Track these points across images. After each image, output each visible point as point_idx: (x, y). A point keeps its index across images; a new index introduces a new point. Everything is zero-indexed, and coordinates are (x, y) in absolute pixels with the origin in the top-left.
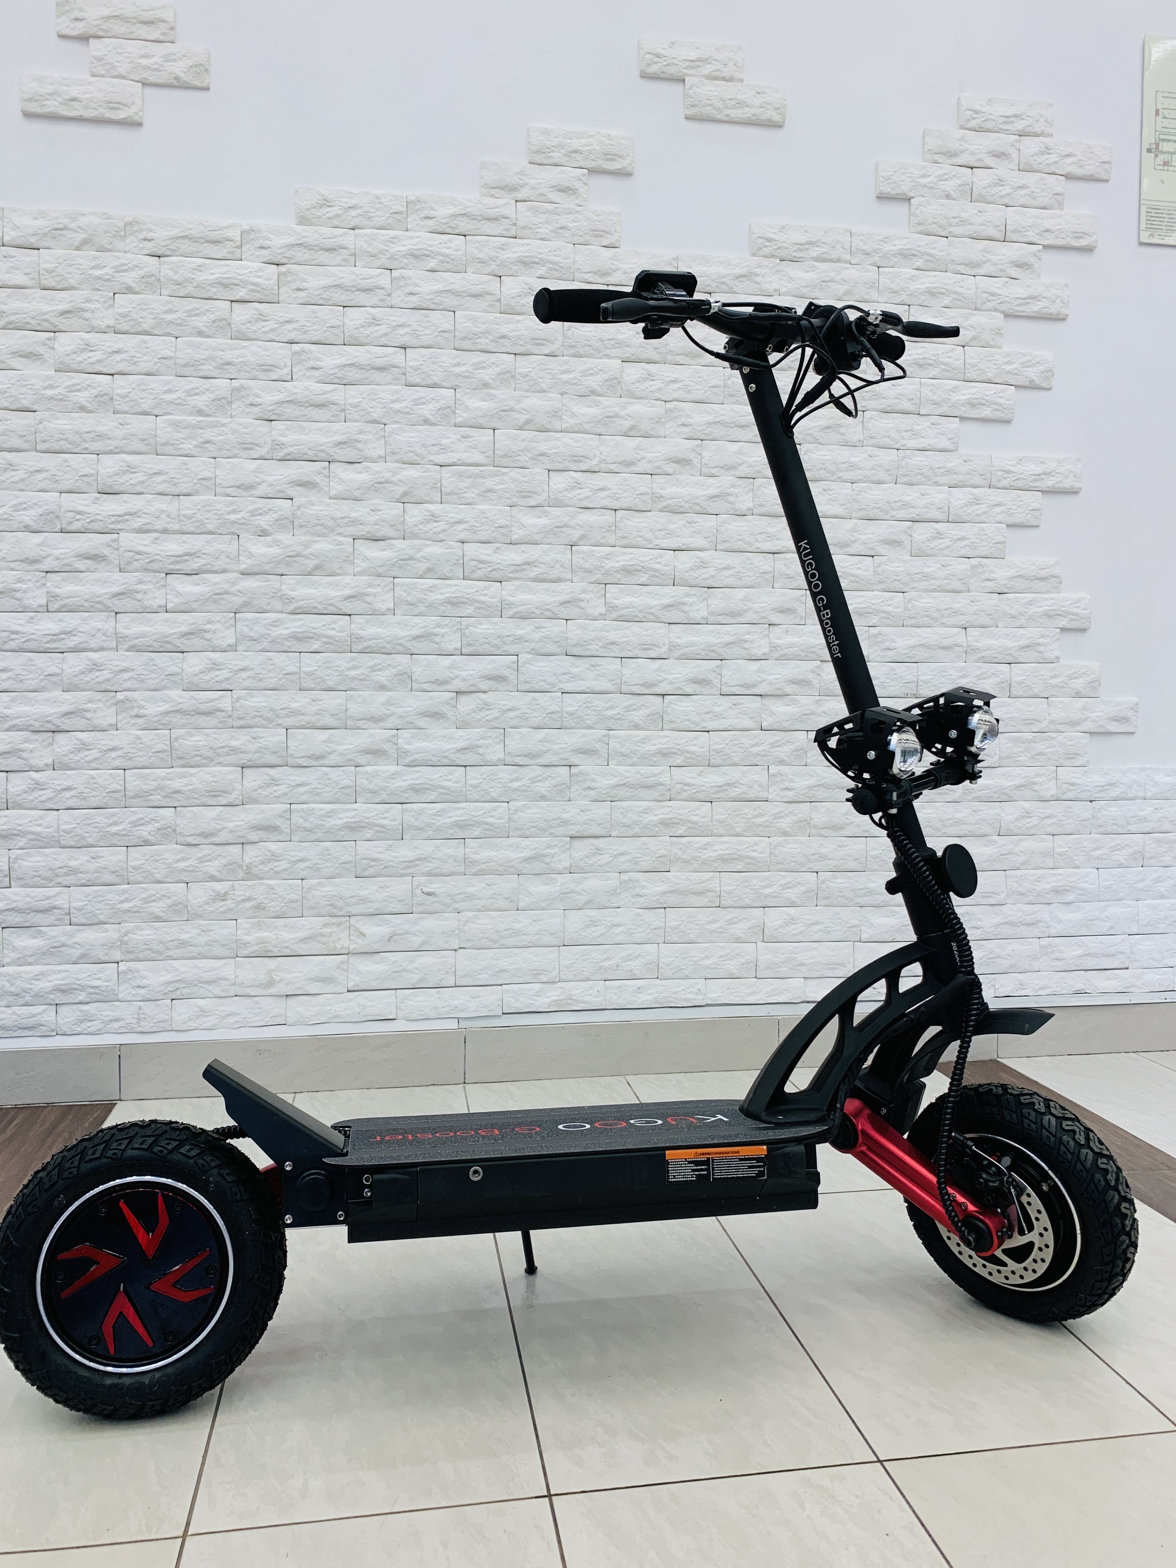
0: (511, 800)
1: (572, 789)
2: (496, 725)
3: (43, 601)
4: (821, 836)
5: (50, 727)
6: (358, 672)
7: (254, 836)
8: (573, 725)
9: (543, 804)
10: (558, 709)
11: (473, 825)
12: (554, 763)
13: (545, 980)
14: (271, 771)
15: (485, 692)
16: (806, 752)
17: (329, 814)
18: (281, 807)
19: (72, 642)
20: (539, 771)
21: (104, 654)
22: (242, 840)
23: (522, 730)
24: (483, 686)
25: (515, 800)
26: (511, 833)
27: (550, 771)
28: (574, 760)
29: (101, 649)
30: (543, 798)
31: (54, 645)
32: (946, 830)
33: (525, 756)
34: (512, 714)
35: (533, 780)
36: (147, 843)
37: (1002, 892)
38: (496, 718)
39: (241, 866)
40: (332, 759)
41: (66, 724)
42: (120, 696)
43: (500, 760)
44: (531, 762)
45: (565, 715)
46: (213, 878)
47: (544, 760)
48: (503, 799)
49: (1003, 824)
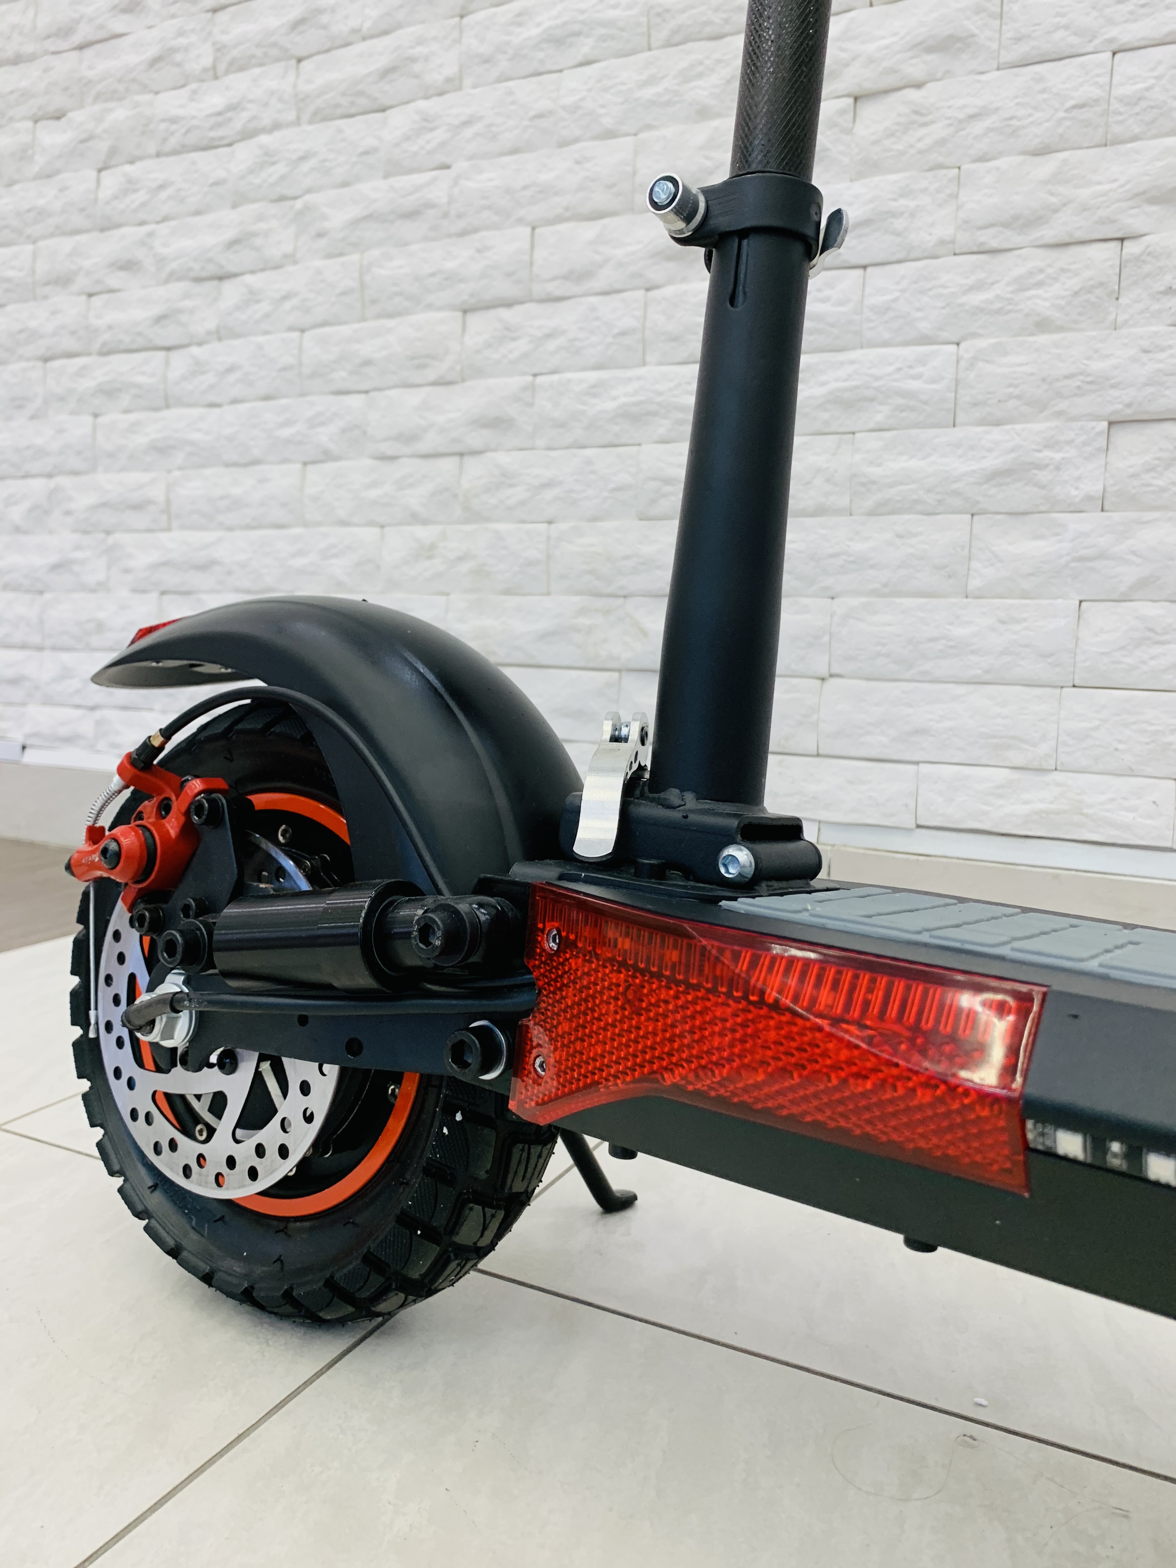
0: (964, 338)
2: (941, 159)
3: (207, 62)
5: (212, 269)
6: (659, 89)
7: (475, 440)
8: (1137, 130)
9: (1043, 339)
10: (1096, 92)
11: (872, 400)
12: (1080, 235)
13: (1019, 761)
14: (504, 313)
15: (918, 86)
17: (595, 390)
18: (516, 382)
19: (239, 122)
20: (1038, 259)
21: (277, 134)
22: (458, 448)
23: (1003, 163)
24: (915, 69)
25: (974, 335)
26: (961, 417)
27: (1065, 257)
29: (276, 126)
30: (1043, 325)
31: (220, 133)
33: (1006, 225)
34: (978, 127)
35: (1022, 285)
36: (328, 456)
38: (942, 142)
39: (455, 496)
40: (605, 278)
41: (230, 262)
42: (299, 204)
43: (942, 242)
44: (1018, 239)
45: (1115, 105)
46: (415, 518)
48: (945, 335)
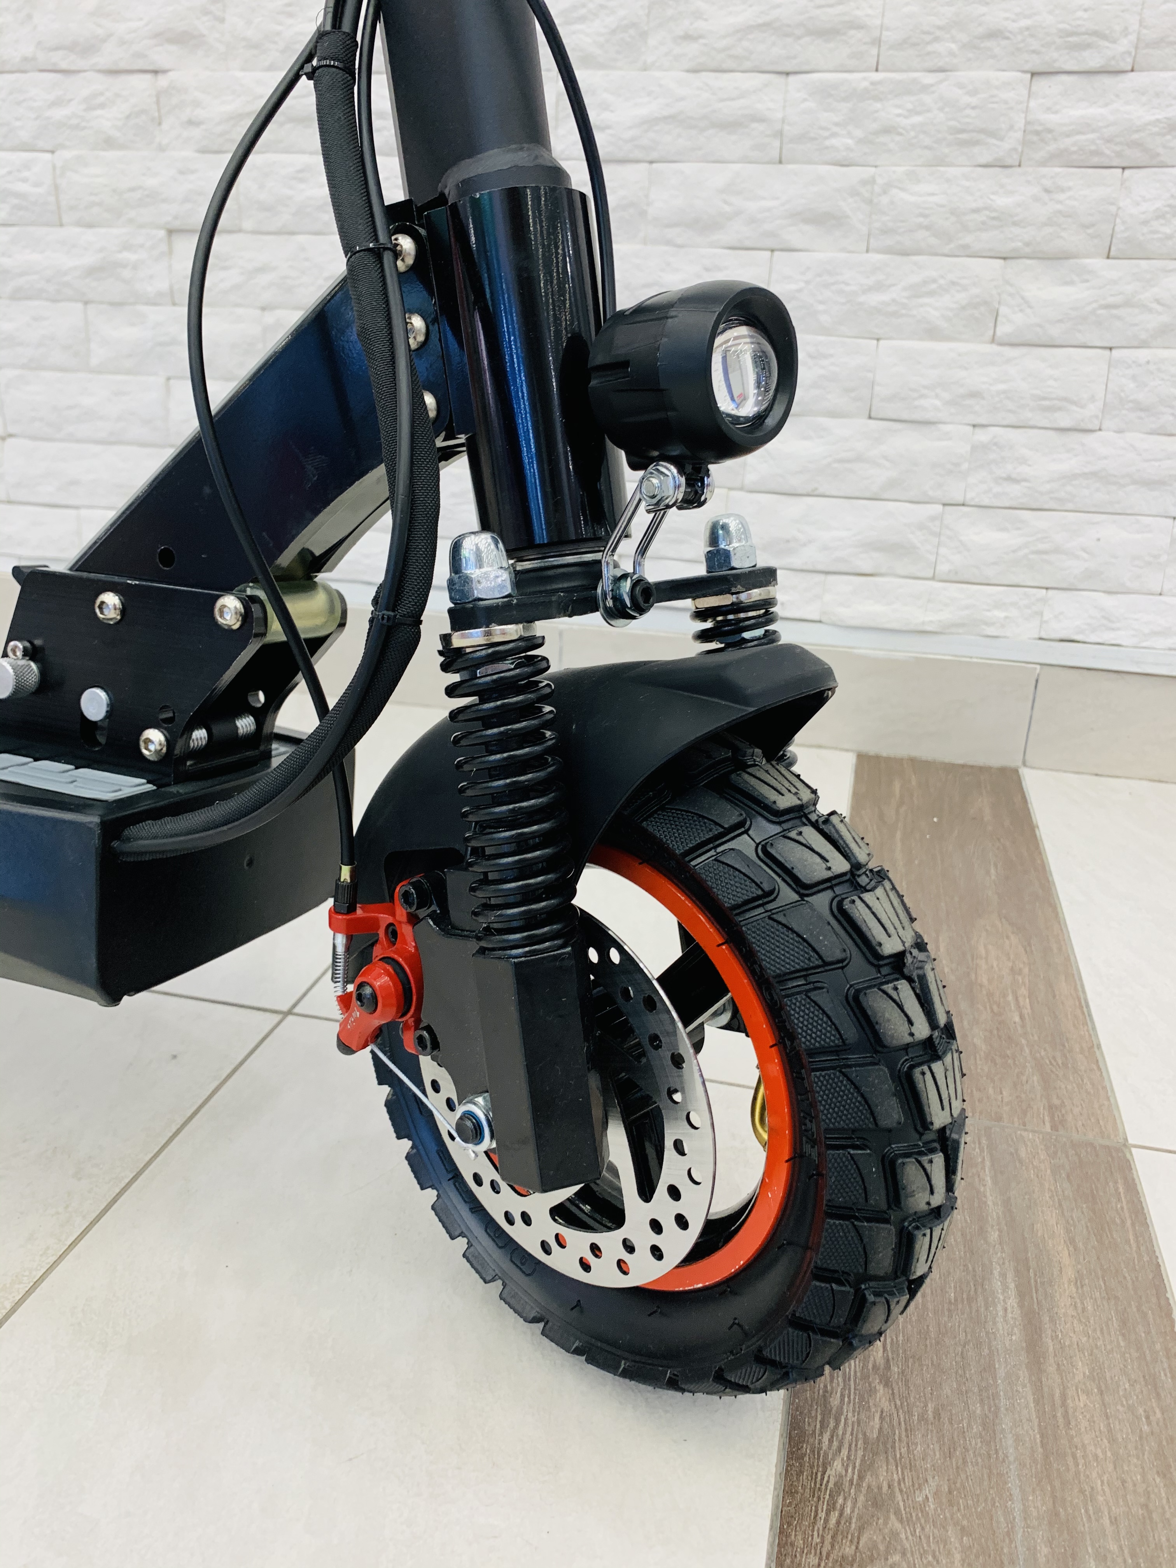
1: (165, 126)
4: (669, 243)
16: (644, 35)
28: (161, 56)
32: (968, 239)
37: (1093, 399)
47: (103, 59)
49: (1119, 227)
